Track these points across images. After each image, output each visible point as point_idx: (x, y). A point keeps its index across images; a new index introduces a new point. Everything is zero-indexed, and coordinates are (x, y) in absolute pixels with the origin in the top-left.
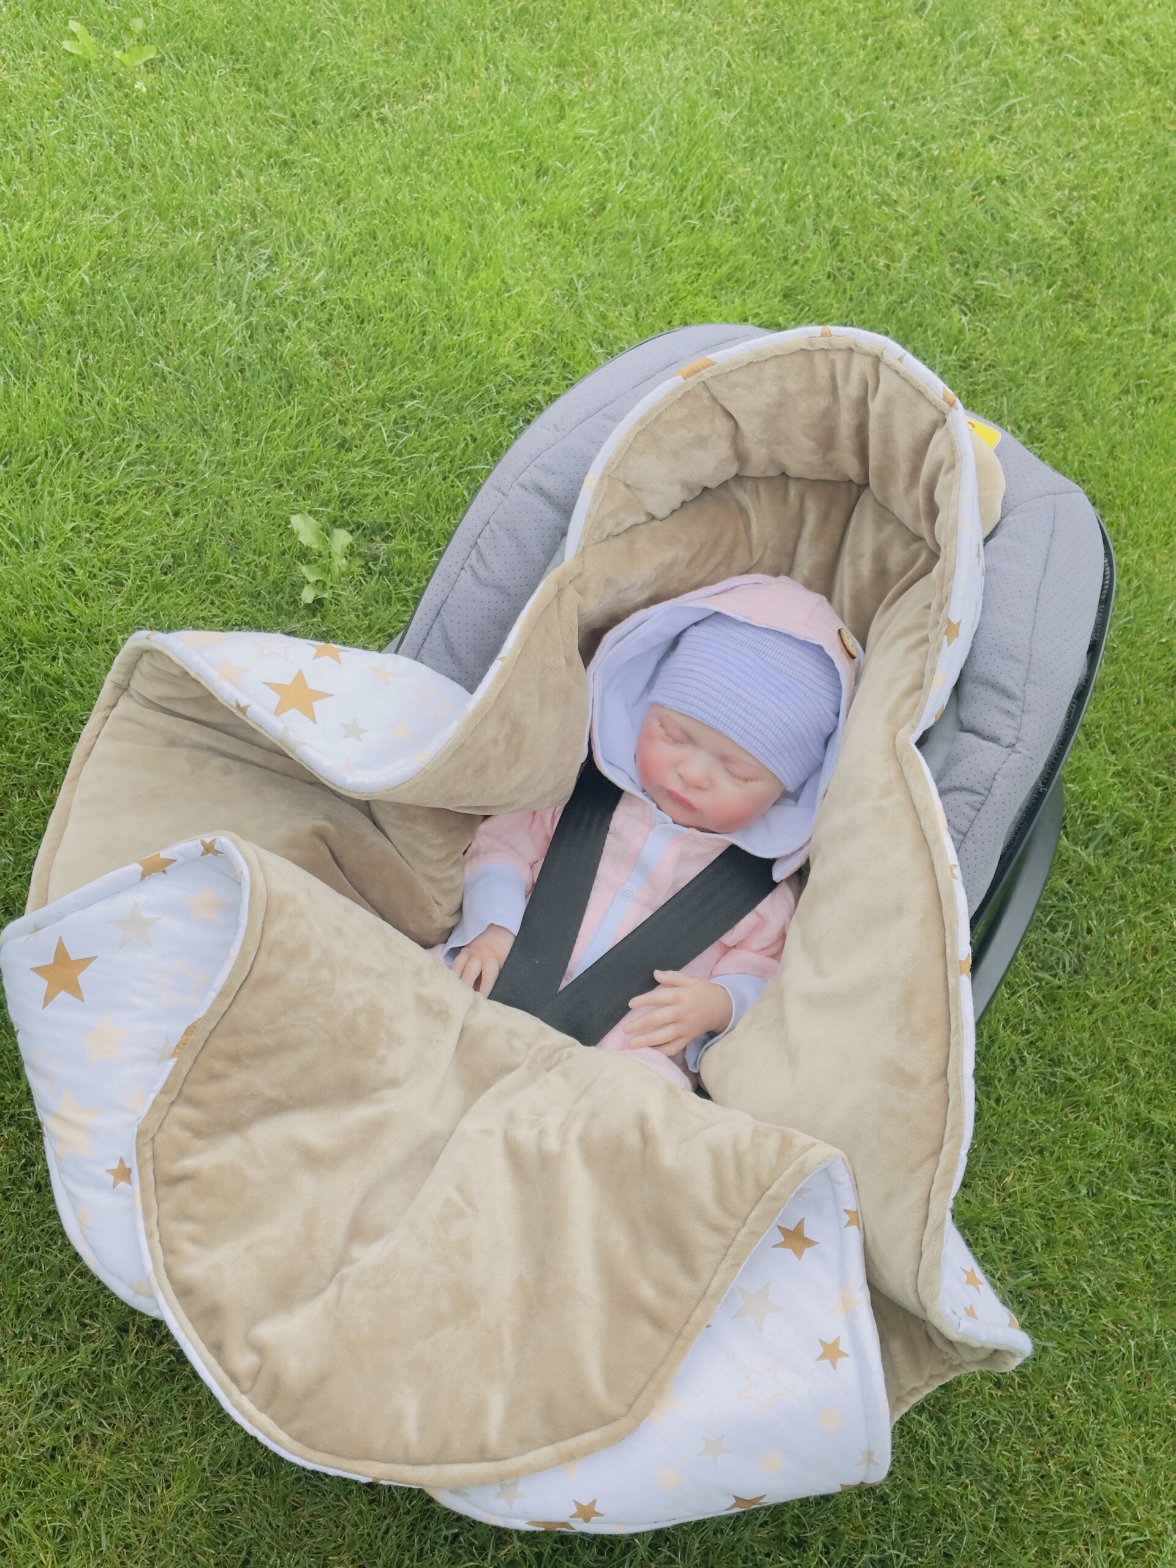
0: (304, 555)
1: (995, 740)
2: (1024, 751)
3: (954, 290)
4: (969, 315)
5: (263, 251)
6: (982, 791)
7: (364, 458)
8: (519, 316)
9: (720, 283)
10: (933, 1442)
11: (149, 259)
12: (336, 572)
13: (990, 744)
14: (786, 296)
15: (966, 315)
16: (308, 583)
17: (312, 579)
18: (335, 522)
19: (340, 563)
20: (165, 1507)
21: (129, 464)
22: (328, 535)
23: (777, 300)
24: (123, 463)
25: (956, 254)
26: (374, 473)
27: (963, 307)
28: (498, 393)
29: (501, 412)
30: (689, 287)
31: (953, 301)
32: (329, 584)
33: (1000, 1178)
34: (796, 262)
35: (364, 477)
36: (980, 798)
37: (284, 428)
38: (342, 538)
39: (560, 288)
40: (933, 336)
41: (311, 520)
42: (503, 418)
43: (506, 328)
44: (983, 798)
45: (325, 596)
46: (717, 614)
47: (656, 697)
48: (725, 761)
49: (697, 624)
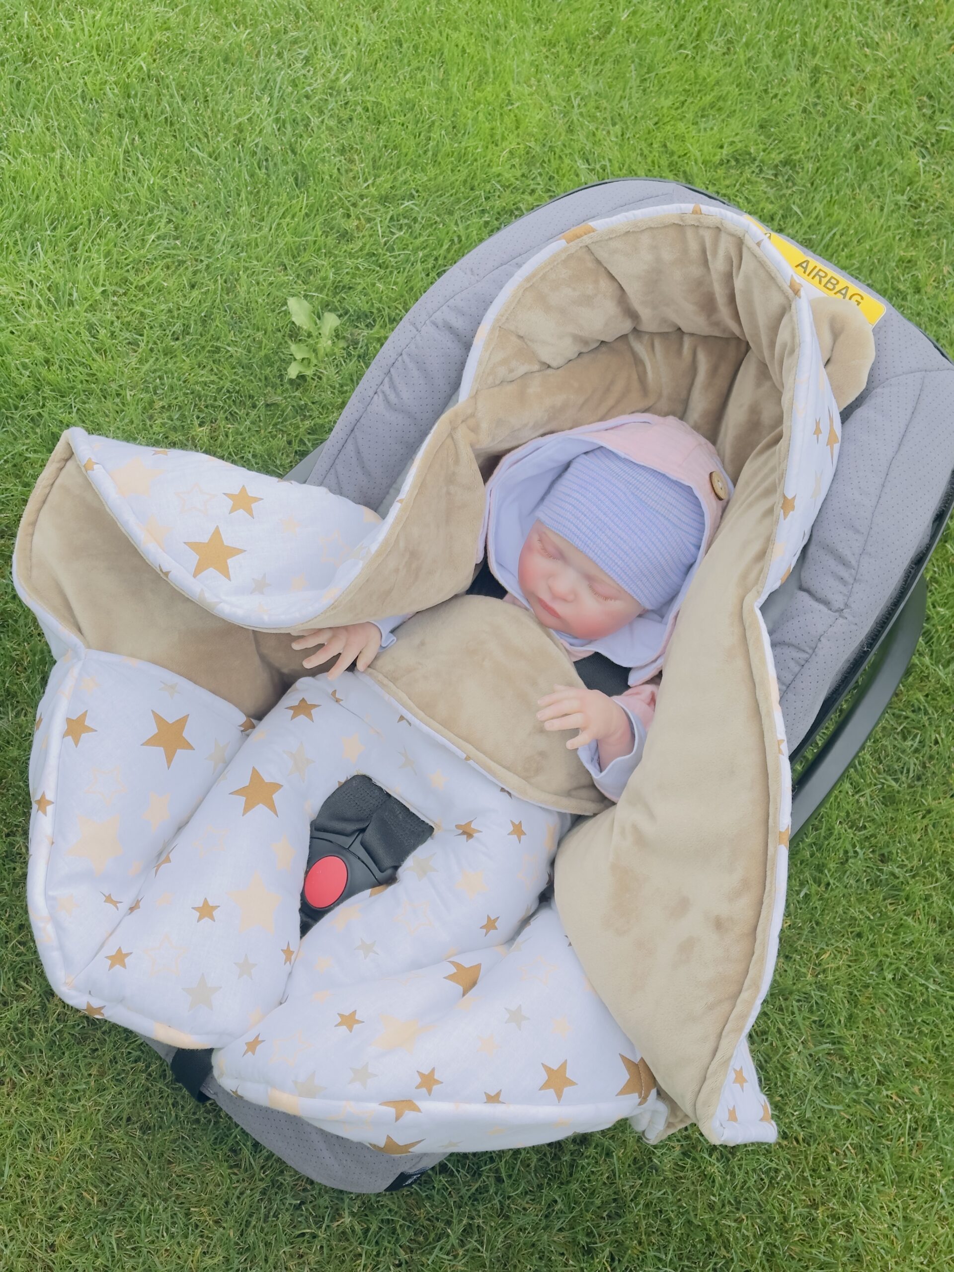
0: (294, 333)
1: (826, 603)
2: (850, 618)
3: (916, 133)
4: (928, 157)
5: (300, 51)
6: (807, 649)
7: (361, 250)
8: (517, 128)
9: (703, 110)
10: (719, 1180)
11: (200, 52)
12: (321, 352)
13: (821, 607)
14: (763, 126)
15: (924, 157)
16: (295, 360)
17: (299, 357)
18: (327, 305)
19: (325, 344)
20: (63, 1148)
21: (158, 238)
22: (319, 319)
23: (753, 130)
24: (153, 237)
25: (925, 99)
26: (366, 265)
27: (923, 150)
28: (487, 198)
29: (486, 218)
30: (673, 112)
31: (915, 143)
32: (314, 361)
33: (818, 956)
34: (776, 96)
35: (358, 268)
36: (806, 656)
37: (293, 217)
38: (331, 321)
39: (559, 105)
40: (890, 175)
41: (305, 303)
42: (487, 223)
43: (504, 138)
44: (808, 656)
45: (309, 372)
46: (601, 448)
47: (540, 514)
48: (590, 579)
49: (586, 453)
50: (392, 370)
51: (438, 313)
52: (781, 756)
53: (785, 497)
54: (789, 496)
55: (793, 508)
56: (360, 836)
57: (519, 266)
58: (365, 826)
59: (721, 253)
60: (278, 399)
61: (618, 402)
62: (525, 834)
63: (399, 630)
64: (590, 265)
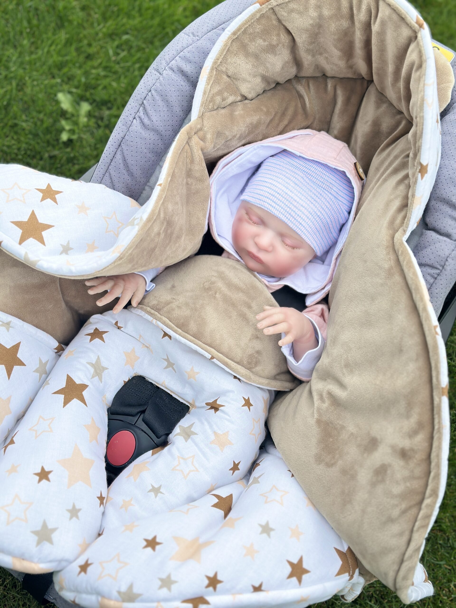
0: (63, 114)
1: (448, 236)
6: (438, 266)
7: (99, 65)
12: (81, 125)
13: (445, 238)
16: (65, 130)
17: (67, 127)
18: (82, 98)
19: (83, 120)
22: (78, 105)
32: (77, 131)
35: (99, 75)
37: (57, 45)
38: (85, 107)
41: (69, 96)
44: (439, 271)
45: (75, 137)
46: (285, 151)
47: (244, 197)
48: (282, 236)
49: (272, 156)
50: (144, 101)
51: (174, 62)
52: (437, 336)
53: (421, 165)
54: (424, 163)
55: (426, 172)
56: (142, 416)
57: (223, 29)
58: (145, 408)
59: (364, 7)
60: (56, 152)
61: (290, 122)
62: (252, 405)
63: (156, 279)
64: (275, 22)
